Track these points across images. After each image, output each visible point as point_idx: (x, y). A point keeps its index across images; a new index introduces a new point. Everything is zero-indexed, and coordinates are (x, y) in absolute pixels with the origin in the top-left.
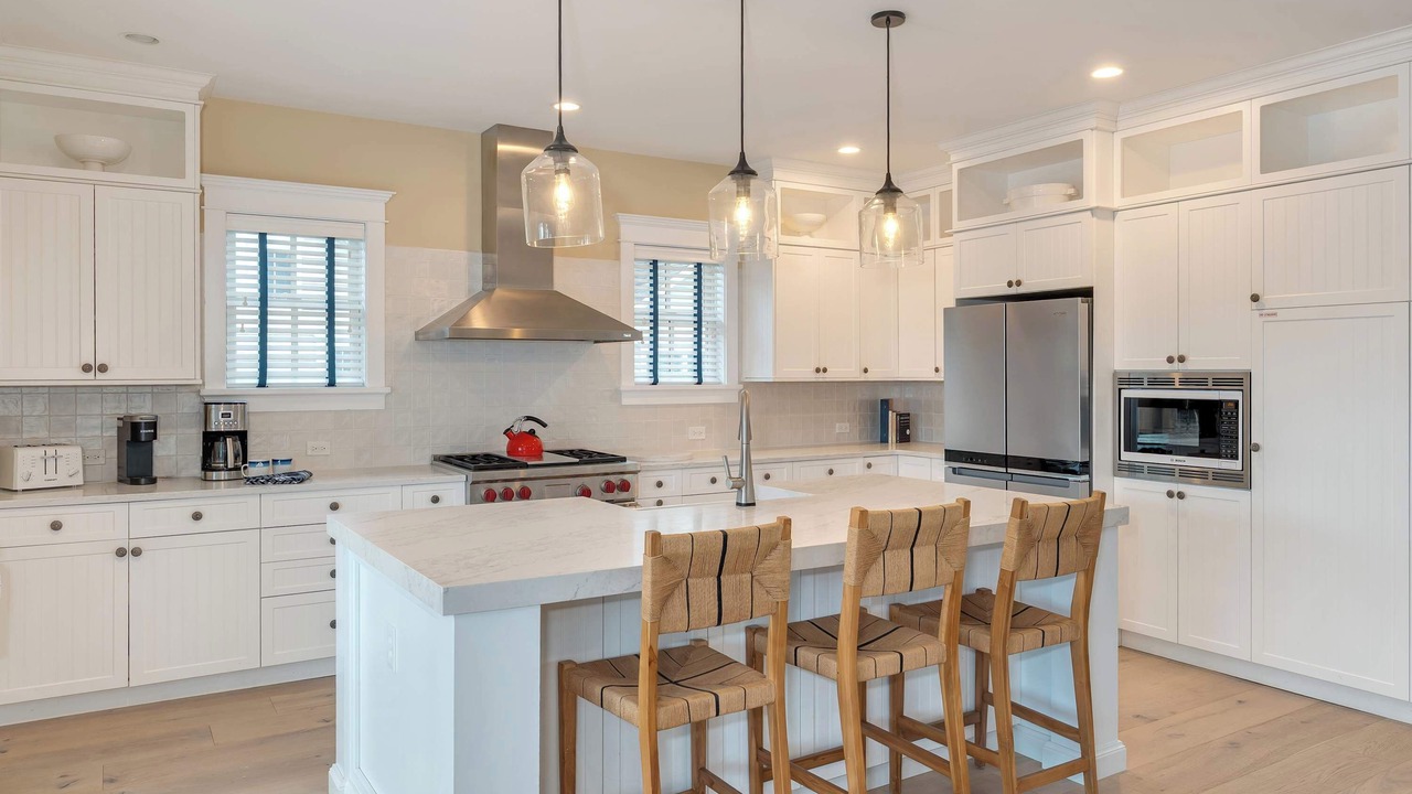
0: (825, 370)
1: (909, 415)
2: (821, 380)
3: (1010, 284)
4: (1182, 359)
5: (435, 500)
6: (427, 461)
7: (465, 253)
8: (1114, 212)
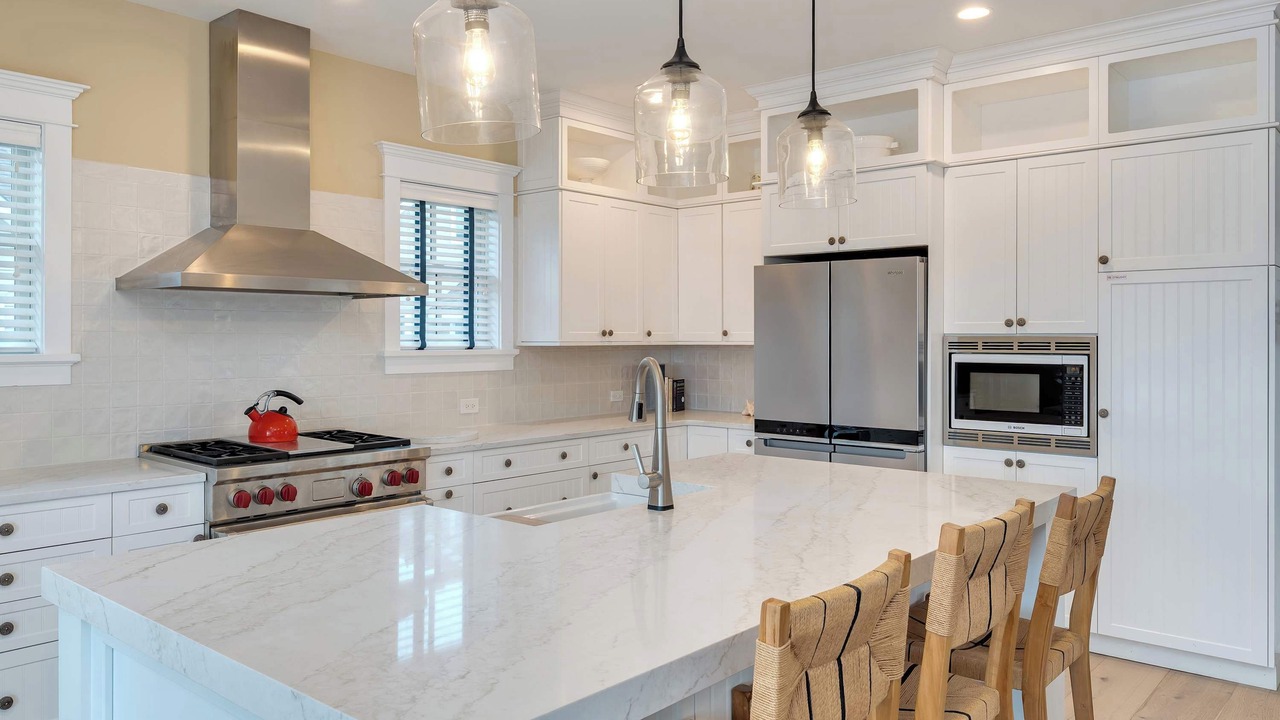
0: (611, 333)
1: (683, 381)
2: (606, 344)
3: (832, 241)
4: (1021, 323)
5: (162, 509)
6: (133, 454)
7: (188, 176)
8: (945, 168)
